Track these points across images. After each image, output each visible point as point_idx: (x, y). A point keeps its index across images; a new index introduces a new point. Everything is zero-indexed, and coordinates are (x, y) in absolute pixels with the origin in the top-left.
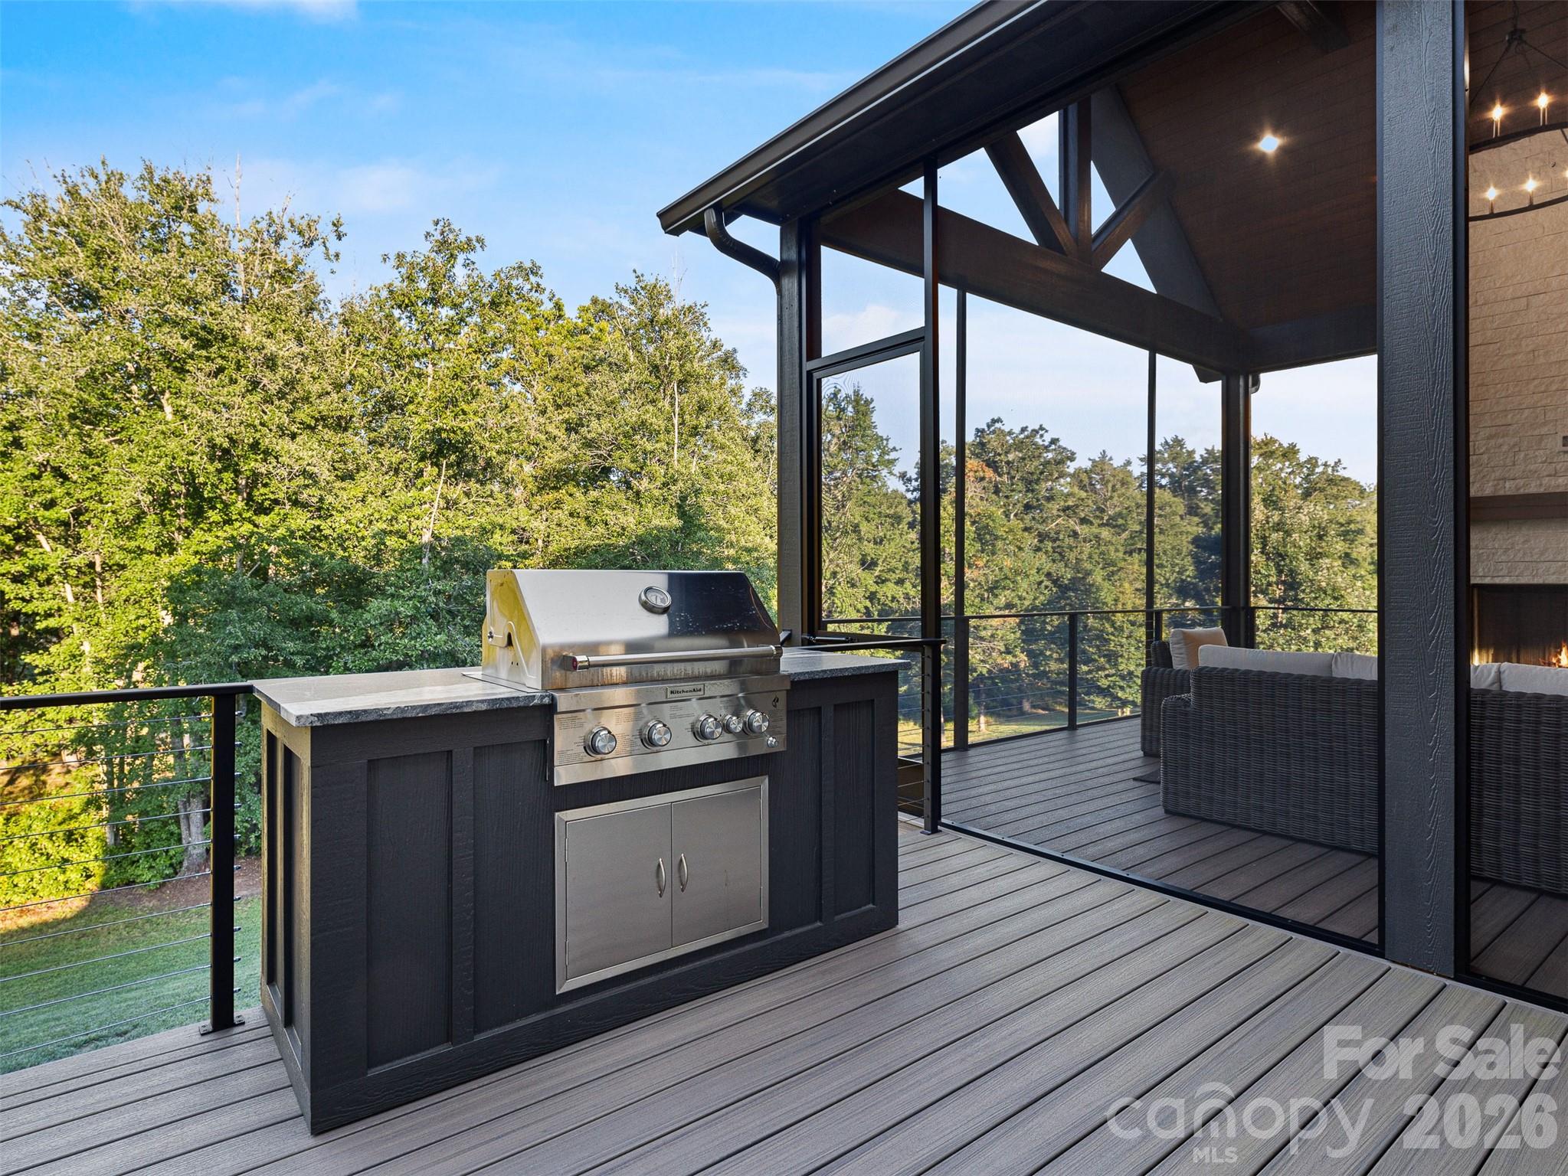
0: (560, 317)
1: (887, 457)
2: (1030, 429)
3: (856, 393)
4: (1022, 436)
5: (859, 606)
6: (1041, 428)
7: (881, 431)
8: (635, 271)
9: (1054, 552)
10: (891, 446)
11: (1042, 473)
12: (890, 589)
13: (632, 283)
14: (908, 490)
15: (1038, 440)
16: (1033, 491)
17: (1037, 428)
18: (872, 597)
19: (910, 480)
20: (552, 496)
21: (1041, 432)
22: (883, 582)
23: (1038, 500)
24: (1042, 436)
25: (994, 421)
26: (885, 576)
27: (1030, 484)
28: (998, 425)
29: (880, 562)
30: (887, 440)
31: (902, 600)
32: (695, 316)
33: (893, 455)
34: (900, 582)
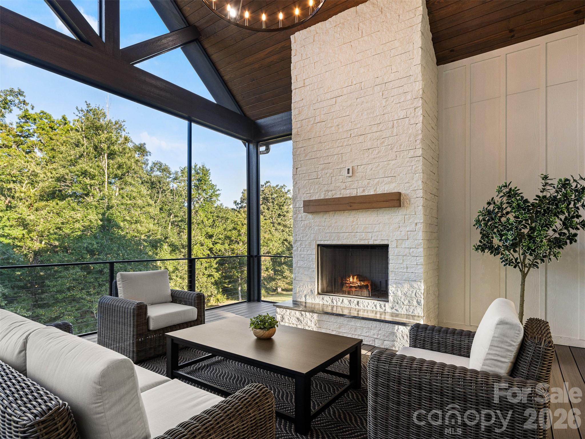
0: (65, 124)
1: (216, 193)
2: (279, 186)
3: (203, 166)
4: (277, 188)
5: (205, 253)
6: (284, 185)
7: (213, 183)
8: (86, 102)
9: (289, 232)
10: (217, 188)
11: (284, 203)
12: (218, 246)
13: (85, 108)
14: (237, 208)
15: (283, 190)
16: (281, 209)
17: (283, 185)
18: (211, 250)
19: (238, 204)
20: (44, 203)
21: (284, 187)
22: (216, 243)
23: (283, 213)
24: (284, 188)
25: (267, 182)
26: (216, 241)
27: (280, 206)
28: (268, 184)
29: (214, 235)
30: (216, 186)
31: (223, 251)
32: (118, 126)
33: (218, 192)
34: (223, 244)
